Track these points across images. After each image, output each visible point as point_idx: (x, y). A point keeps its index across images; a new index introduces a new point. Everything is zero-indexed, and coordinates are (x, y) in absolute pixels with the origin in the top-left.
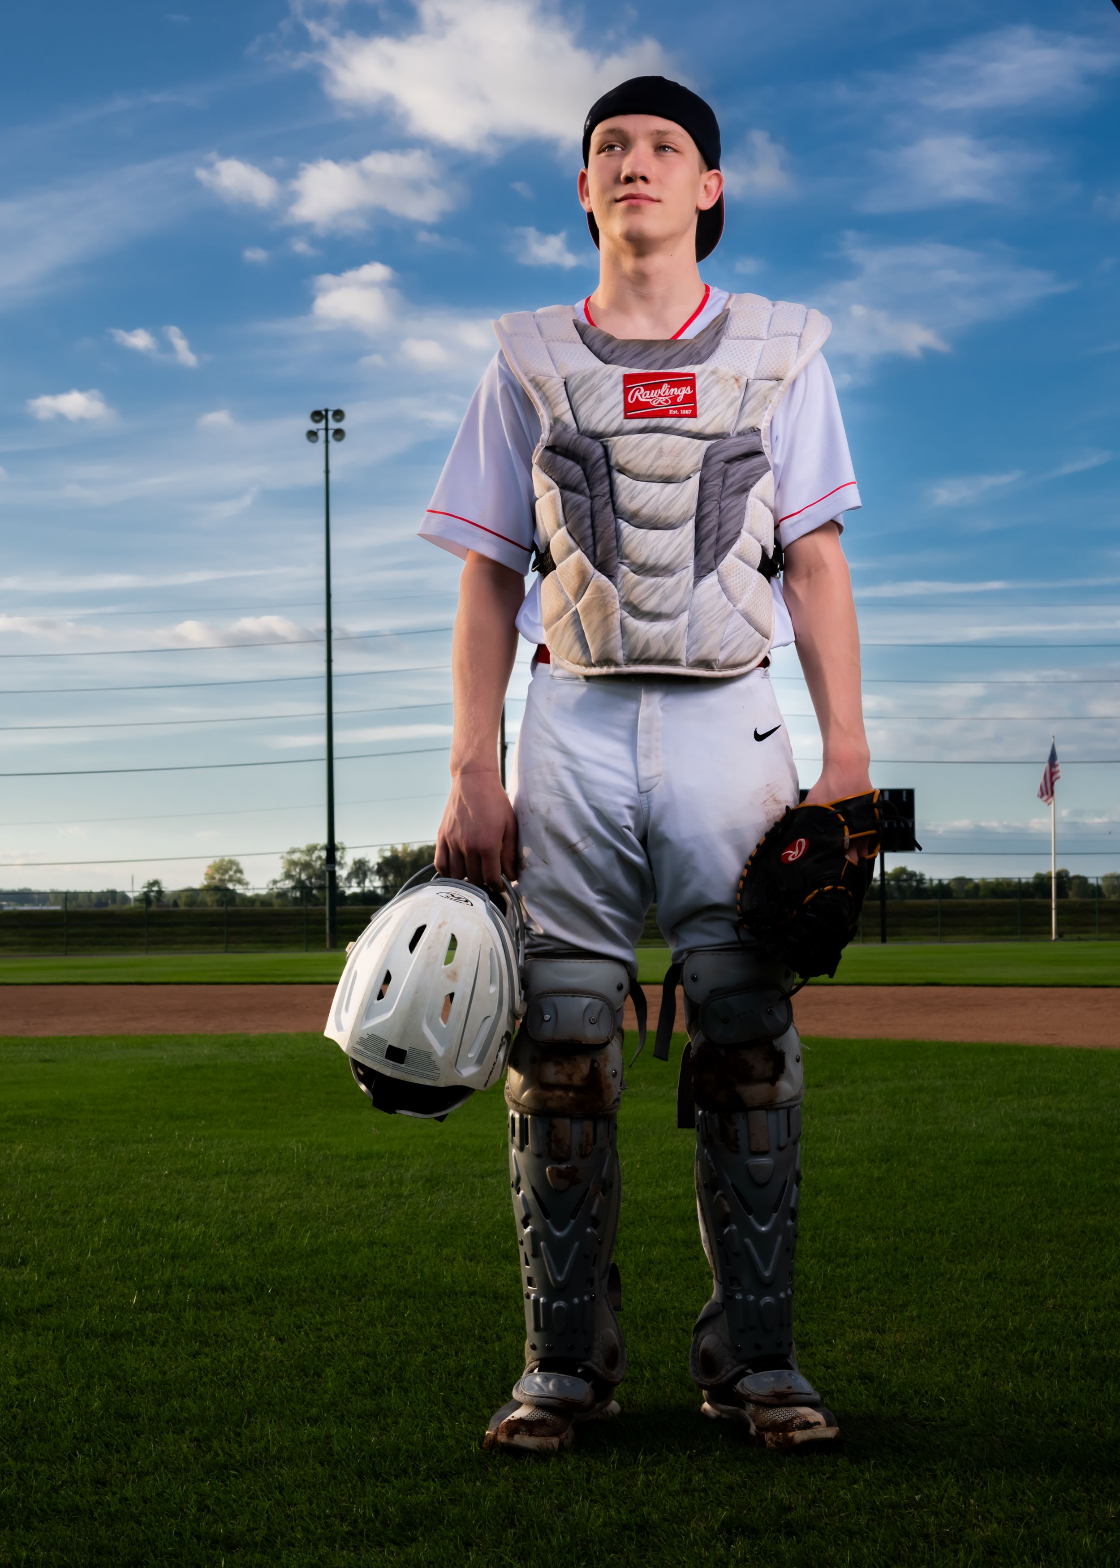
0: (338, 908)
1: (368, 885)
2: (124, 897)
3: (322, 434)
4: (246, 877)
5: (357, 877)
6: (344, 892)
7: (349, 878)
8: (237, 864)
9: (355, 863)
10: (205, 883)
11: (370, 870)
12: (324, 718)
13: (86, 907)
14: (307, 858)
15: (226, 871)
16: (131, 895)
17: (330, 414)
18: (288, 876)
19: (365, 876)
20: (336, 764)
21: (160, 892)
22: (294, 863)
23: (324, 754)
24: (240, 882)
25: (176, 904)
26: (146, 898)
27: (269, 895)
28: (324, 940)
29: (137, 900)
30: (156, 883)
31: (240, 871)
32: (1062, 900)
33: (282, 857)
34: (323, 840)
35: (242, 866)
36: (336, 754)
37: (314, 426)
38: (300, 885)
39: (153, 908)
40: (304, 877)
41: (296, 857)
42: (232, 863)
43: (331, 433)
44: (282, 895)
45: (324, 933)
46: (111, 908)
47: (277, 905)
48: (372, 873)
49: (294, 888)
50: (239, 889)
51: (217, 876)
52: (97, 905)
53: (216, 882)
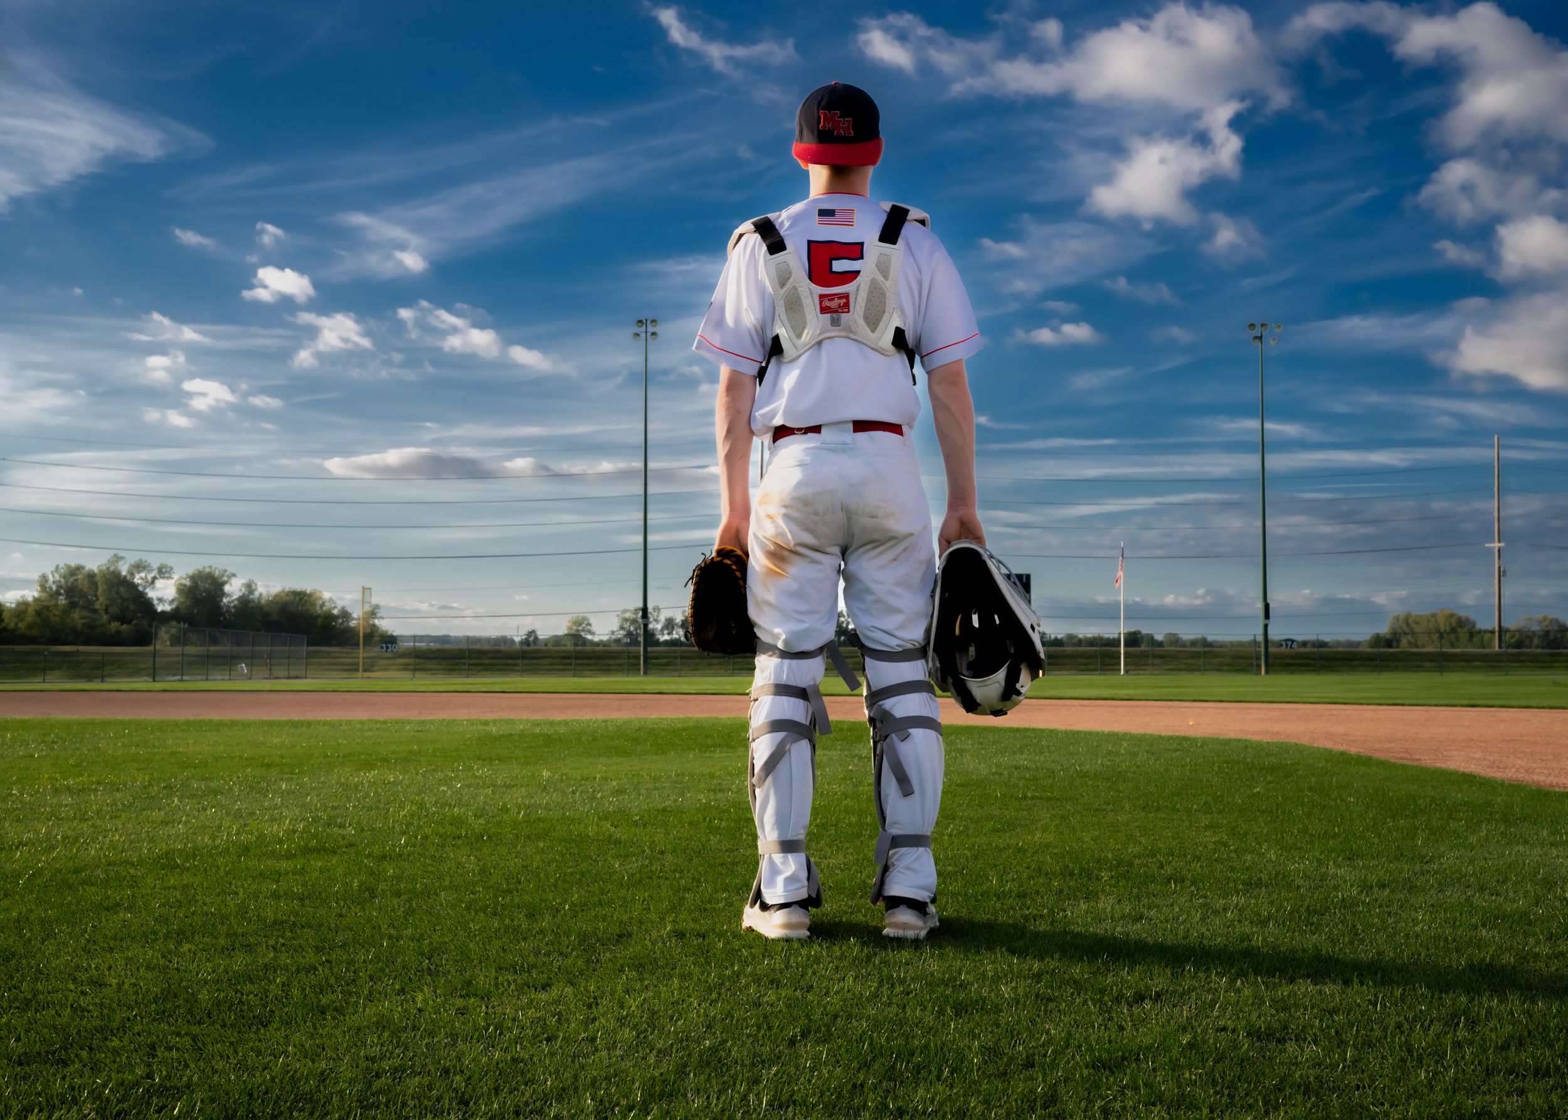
0: (649, 649)
1: (675, 636)
2: (513, 642)
3: (643, 335)
4: (594, 628)
5: (668, 629)
6: (658, 639)
7: (662, 630)
8: (588, 620)
9: (666, 620)
10: (566, 632)
11: (676, 624)
12: (642, 523)
13: (487, 647)
14: (634, 616)
15: (580, 625)
16: (517, 639)
17: (649, 322)
18: (622, 628)
19: (673, 628)
20: (649, 552)
21: (536, 638)
22: (626, 620)
23: (642, 547)
24: (590, 632)
25: (546, 645)
26: (526, 642)
27: (609, 641)
28: (639, 670)
29: (522, 643)
30: (533, 632)
31: (589, 624)
32: (1132, 649)
33: (618, 616)
34: (641, 605)
35: (592, 621)
36: (649, 547)
37: (638, 330)
38: (629, 634)
39: (532, 648)
40: (632, 629)
41: (627, 615)
42: (584, 619)
43: (649, 334)
44: (617, 641)
45: (639, 665)
46: (503, 648)
47: (615, 648)
48: (678, 626)
49: (625, 636)
50: (589, 637)
51: (575, 628)
52: (494, 645)
53: (573, 632)
